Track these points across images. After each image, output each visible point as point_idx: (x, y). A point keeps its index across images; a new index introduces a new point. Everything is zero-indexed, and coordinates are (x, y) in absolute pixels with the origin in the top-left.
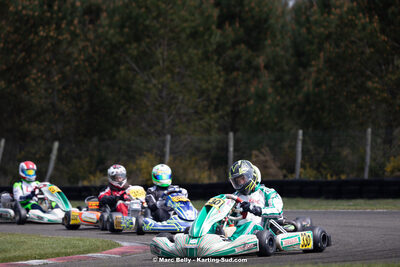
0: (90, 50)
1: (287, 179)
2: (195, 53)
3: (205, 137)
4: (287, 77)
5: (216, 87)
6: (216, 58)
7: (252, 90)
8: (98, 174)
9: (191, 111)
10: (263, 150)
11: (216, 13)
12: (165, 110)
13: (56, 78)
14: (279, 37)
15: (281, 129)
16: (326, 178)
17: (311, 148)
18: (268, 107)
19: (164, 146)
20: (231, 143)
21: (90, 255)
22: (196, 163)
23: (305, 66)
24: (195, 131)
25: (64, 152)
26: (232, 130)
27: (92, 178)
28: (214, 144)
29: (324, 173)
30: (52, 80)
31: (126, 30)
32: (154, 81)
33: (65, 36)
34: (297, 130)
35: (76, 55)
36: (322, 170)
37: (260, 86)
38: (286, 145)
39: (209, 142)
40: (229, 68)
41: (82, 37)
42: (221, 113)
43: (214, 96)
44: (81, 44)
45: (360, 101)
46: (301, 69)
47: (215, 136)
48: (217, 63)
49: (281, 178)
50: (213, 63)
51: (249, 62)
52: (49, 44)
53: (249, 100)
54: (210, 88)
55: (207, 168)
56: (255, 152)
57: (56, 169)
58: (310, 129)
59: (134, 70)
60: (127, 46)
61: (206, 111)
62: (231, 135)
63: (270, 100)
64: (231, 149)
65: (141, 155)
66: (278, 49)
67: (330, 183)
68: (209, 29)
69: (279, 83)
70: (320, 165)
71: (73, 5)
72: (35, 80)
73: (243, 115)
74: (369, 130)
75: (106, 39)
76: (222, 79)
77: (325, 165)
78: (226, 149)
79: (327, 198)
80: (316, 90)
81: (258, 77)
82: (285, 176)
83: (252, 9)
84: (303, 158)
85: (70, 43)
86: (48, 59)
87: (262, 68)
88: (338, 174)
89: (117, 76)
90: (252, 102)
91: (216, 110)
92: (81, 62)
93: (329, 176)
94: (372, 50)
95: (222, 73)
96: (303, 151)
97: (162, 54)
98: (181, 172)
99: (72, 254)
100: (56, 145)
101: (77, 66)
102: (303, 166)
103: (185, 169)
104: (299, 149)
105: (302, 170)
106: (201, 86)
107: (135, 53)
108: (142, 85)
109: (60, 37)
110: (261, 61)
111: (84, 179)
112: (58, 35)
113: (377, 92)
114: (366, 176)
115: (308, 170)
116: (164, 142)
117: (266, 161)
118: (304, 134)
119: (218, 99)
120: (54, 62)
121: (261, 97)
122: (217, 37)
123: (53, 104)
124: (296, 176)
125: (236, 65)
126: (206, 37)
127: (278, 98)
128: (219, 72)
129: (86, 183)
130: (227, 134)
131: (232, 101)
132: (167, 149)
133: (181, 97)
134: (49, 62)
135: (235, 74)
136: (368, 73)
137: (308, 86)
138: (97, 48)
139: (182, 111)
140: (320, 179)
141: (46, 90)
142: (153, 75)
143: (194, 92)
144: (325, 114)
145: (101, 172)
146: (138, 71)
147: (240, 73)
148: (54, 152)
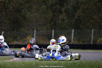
0: (14, 5)
1: (69, 44)
2: (44, 7)
3: (46, 31)
4: (71, 14)
5: (50, 17)
6: (50, 8)
7: (60, 18)
12: (35, 23)
14: (69, 3)
15: (68, 29)
18: (65, 23)
20: (53, 33)
21: (4, 61)
22: (44, 39)
23: (76, 11)
29: (80, 42)
30: (3, 14)
32: (32, 15)
33: (7, 1)
35: (10, 7)
37: (62, 17)
39: (47, 33)
40: (54, 12)
41: (12, 2)
42: (51, 24)
43: (49, 19)
44: (11, 4)
45: (91, 22)
46: (74, 12)
47: (49, 31)
50: (49, 10)
51: (60, 10)
52: (2, 4)
54: (48, 17)
55: (46, 40)
59: (26, 11)
60: (25, 4)
61: (47, 24)
63: (65, 21)
64: (53, 35)
65: (28, 36)
66: (68, 6)
69: (68, 16)
73: (57, 25)
74: (93, 30)
75: (19, 2)
76: (52, 15)
77: (80, 40)
79: (80, 49)
80: (79, 18)
81: (62, 14)
84: (74, 37)
85: (8, 3)
87: (63, 12)
88: (84, 42)
89: (21, 13)
90: (60, 21)
91: (49, 24)
92: (11, 9)
94: (95, 7)
95: (52, 13)
97: (34, 7)
100: (3, 32)
103: (40, 40)
104: (73, 35)
105: (74, 41)
106: (45, 16)
107: (27, 6)
108: (29, 16)
109: (6, 2)
110: (63, 10)
111: (11, 42)
112: (5, 1)
113: (96, 19)
114: (92, 43)
115: (76, 41)
118: (74, 31)
120: (3, 9)
121: (63, 20)
122: (50, 2)
123: (3, 21)
124: (72, 43)
125: (56, 11)
126: (47, 2)
127: (68, 20)
129: (11, 44)
130: (52, 30)
132: (35, 34)
133: (39, 20)
134: (2, 9)
136: (94, 14)
137: (76, 17)
138: (16, 5)
139: (40, 23)
140: (79, 44)
141: (1, 17)
142: (32, 13)
143: (43, 18)
144: (81, 25)
145: (16, 40)
146: (28, 12)
147: (57, 13)
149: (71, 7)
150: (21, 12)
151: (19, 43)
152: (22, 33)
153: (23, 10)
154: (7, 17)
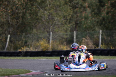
1: (96, 49)
3: (65, 33)
4: (96, 11)
5: (70, 14)
6: (69, 4)
7: (83, 15)
8: (25, 47)
9: (60, 23)
10: (87, 38)
13: (10, 11)
15: (94, 30)
16: (111, 48)
17: (105, 37)
19: (50, 37)
20: (75, 35)
22: (62, 43)
23: (103, 6)
24: (61, 31)
25: (12, 39)
26: (75, 30)
27: (22, 48)
28: (68, 36)
30: (8, 12)
34: (100, 30)
36: (109, 45)
37: (86, 14)
38: (95, 36)
40: (74, 7)
42: (71, 24)
43: (68, 18)
46: (101, 8)
47: (69, 33)
48: (70, 6)
49: (94, 48)
50: (68, 6)
51: (81, 5)
53: (82, 19)
54: (67, 15)
55: (66, 45)
56: (84, 38)
57: (9, 45)
58: (105, 30)
59: (39, 8)
61: (66, 24)
62: (75, 32)
63: (90, 19)
64: (75, 37)
65: (41, 40)
67: (112, 50)
69: (93, 13)
70: (108, 43)
72: (2, 12)
73: (79, 25)
76: (72, 12)
77: (110, 43)
78: (73, 38)
79: (111, 56)
80: (107, 15)
81: (85, 10)
82: (95, 48)
84: (102, 41)
86: (7, 4)
87: (87, 7)
90: (83, 20)
91: (69, 23)
92: (19, 5)
93: (112, 48)
95: (72, 10)
96: (102, 38)
97: (49, 2)
98: (56, 46)
99: (14, 74)
100: (9, 36)
101: (18, 7)
102: (102, 44)
104: (101, 37)
105: (102, 45)
106: (63, 14)
108: (42, 13)
110: (86, 5)
115: (104, 45)
116: (50, 35)
117: (88, 42)
118: (102, 32)
119: (70, 19)
121: (86, 18)
123: (8, 21)
124: (99, 48)
125: (77, 6)
127: (93, 18)
128: (70, 9)
129: (20, 50)
130: (73, 32)
131: (76, 19)
133: (56, 18)
135: (77, 9)
137: (104, 14)
140: (108, 49)
141: (6, 15)
142: (46, 10)
143: (62, 16)
144: (110, 24)
145: (26, 46)
146: (40, 8)
147: (79, 9)
148: (9, 39)
151: (31, 49)
153: (34, 7)
154: (14, 16)
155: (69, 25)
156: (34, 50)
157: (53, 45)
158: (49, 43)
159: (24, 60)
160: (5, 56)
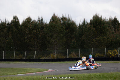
0: (42, 35)
1: (77, 58)
2: (62, 35)
7: (72, 41)
11: (65, 28)
12: (55, 45)
14: (76, 32)
20: (67, 51)
22: (61, 55)
30: (35, 40)
31: (49, 31)
37: (74, 41)
41: (41, 32)
43: (64, 43)
44: (40, 34)
46: (80, 38)
47: (64, 50)
51: (71, 36)
52: (35, 33)
54: (64, 41)
56: (72, 53)
57: (36, 56)
58: (82, 49)
62: (67, 50)
64: (67, 52)
65: (51, 53)
66: (76, 34)
68: (64, 31)
69: (76, 40)
71: (39, 27)
72: (32, 40)
74: (92, 49)
75: (45, 32)
80: (83, 41)
81: (73, 39)
83: (71, 27)
84: (80, 53)
85: (38, 33)
88: (87, 56)
90: (72, 43)
92: (41, 37)
95: (66, 39)
100: (36, 52)
102: (80, 55)
103: (59, 56)
108: (52, 41)
111: (41, 58)
116: (55, 51)
121: (74, 43)
123: (35, 44)
124: (79, 57)
129: (41, 59)
132: (56, 52)
136: (92, 38)
139: (59, 45)
142: (53, 39)
143: (61, 42)
144: (85, 46)
145: (44, 56)
146: (51, 38)
148: (35, 53)
149: (78, 34)
150: (47, 38)
151: (46, 58)
152: (48, 52)
153: (48, 37)
155: (65, 46)
156: (48, 59)
157: (57, 56)
158: (55, 55)
159: (44, 64)
160: (34, 61)
